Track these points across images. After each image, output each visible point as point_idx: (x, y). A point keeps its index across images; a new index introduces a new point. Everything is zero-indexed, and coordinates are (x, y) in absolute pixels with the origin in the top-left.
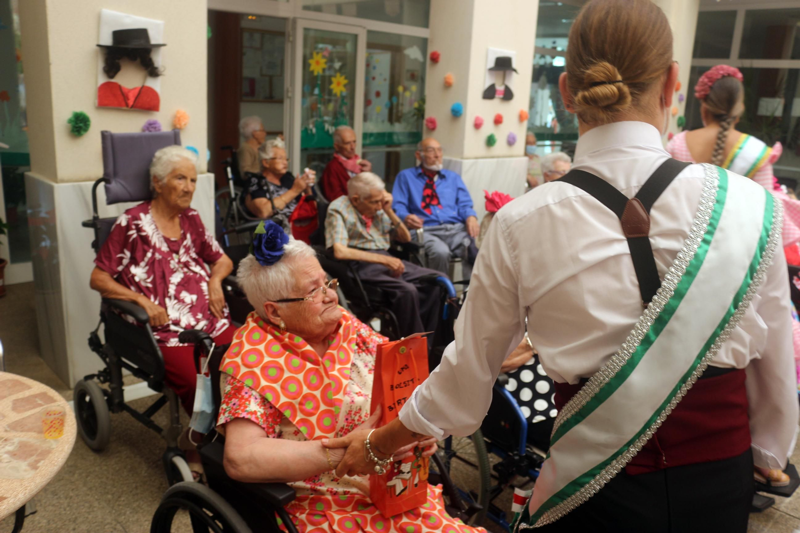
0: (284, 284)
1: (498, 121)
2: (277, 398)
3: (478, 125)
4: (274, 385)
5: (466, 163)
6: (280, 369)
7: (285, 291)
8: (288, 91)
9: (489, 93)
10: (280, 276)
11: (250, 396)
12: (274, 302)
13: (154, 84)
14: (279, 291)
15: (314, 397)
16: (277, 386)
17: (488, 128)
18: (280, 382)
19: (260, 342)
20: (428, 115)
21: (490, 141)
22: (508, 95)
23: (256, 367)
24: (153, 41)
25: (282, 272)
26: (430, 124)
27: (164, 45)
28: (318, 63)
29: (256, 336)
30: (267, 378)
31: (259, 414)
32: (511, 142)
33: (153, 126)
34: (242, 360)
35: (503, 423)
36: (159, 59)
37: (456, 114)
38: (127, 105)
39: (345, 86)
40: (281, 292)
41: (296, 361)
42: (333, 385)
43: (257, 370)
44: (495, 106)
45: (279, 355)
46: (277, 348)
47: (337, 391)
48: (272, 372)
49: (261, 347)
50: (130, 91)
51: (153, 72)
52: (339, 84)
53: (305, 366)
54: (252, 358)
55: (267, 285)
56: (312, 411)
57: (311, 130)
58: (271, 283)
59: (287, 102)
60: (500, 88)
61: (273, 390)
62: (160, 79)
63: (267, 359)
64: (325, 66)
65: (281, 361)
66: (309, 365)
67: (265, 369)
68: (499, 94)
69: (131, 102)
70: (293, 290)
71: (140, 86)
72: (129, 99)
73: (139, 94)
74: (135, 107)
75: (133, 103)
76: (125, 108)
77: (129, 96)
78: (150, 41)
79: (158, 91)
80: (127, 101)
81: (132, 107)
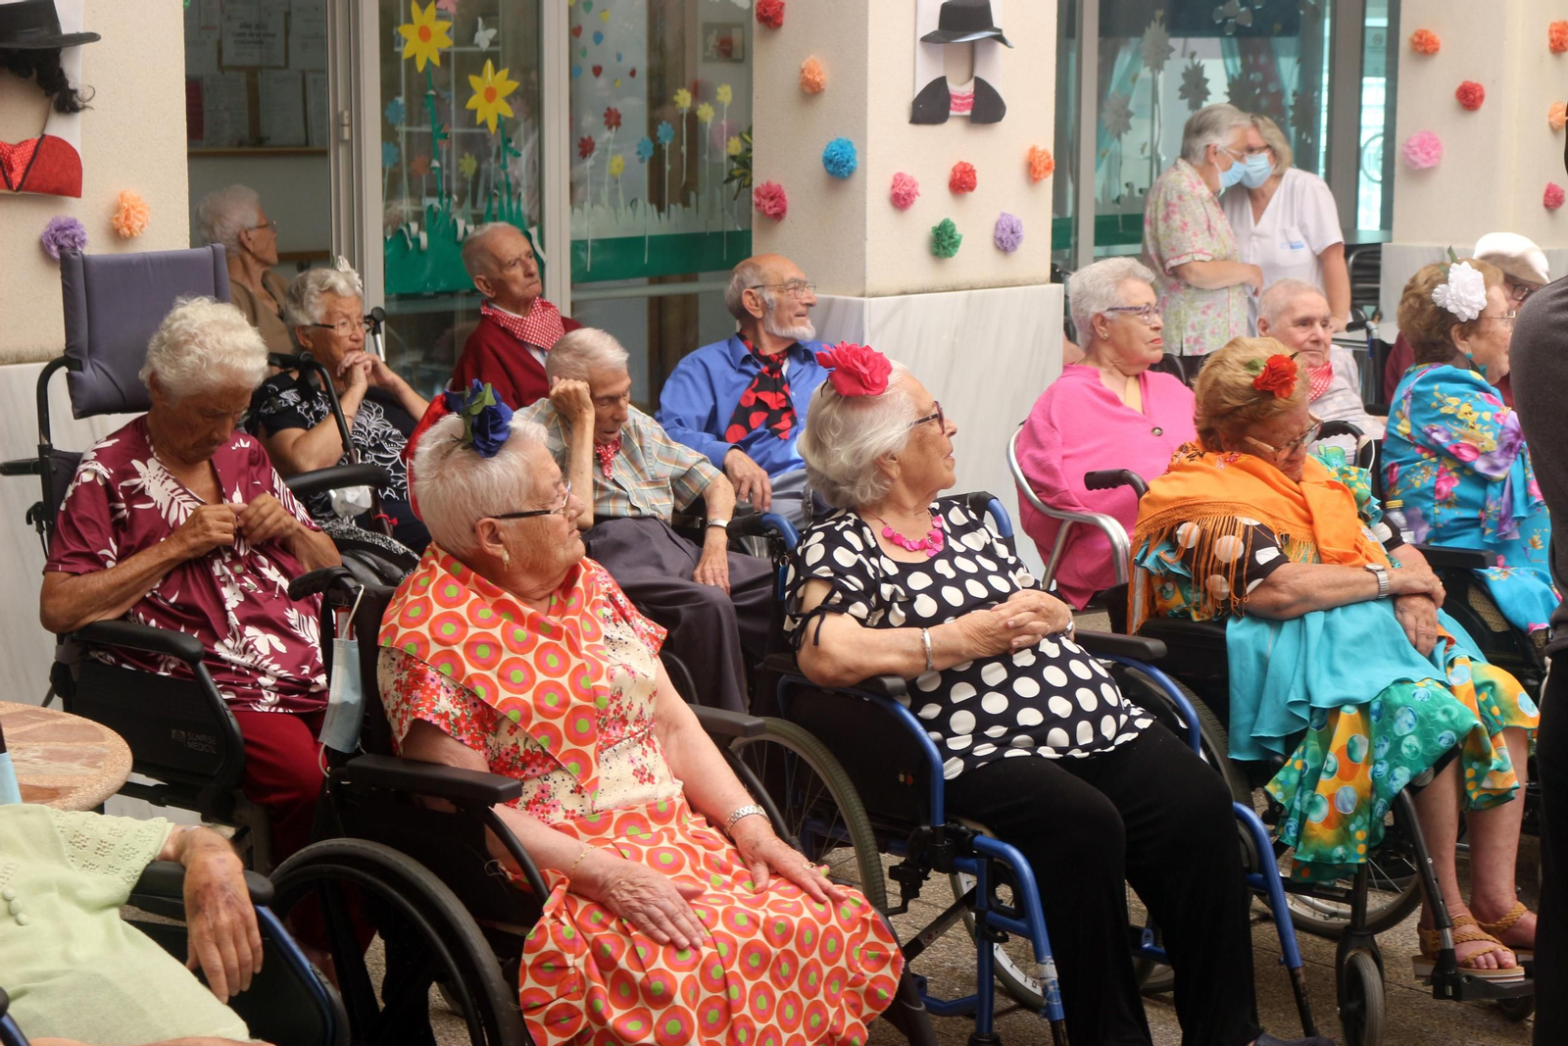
0: (517, 487)
1: (962, 182)
2: (494, 693)
3: (901, 199)
4: (487, 673)
5: (875, 311)
6: (496, 648)
7: (518, 499)
8: (340, 125)
9: (930, 107)
10: (511, 473)
11: (438, 687)
12: (496, 517)
13: (67, 130)
14: (508, 500)
15: (559, 686)
16: (492, 674)
17: (933, 205)
18: (497, 668)
19: (458, 602)
20: (759, 178)
21: (943, 241)
22: (987, 108)
23: (456, 644)
24: (67, 28)
25: (512, 466)
26: (767, 204)
27: (92, 37)
28: (425, 34)
29: (452, 590)
30: (475, 660)
31: (452, 717)
32: (1006, 241)
33: (68, 232)
34: (431, 630)
35: (902, 778)
36: (80, 69)
37: (839, 169)
38: (9, 186)
39: (509, 99)
40: (511, 500)
41: (521, 633)
42: (589, 667)
43: (459, 649)
44: (952, 140)
45: (493, 623)
46: (486, 613)
47: (597, 675)
48: (483, 652)
49: (462, 610)
50: (13, 149)
51: (66, 102)
52: (490, 94)
53: (535, 641)
54: (449, 629)
55: (488, 489)
56: (557, 710)
57: (417, 241)
58: (496, 486)
59: (339, 157)
60: (961, 88)
61: (485, 680)
62: (80, 116)
63: (472, 631)
64: (447, 43)
65: (497, 632)
66: (542, 639)
67: (470, 646)
68: (960, 107)
69: (16, 178)
70: (530, 498)
71: (35, 136)
72: (14, 169)
73: (34, 156)
74: (26, 189)
75: (22, 179)
76: (4, 190)
77: (13, 163)
78: (59, 29)
79: (77, 146)
80: (9, 174)
81: (20, 189)
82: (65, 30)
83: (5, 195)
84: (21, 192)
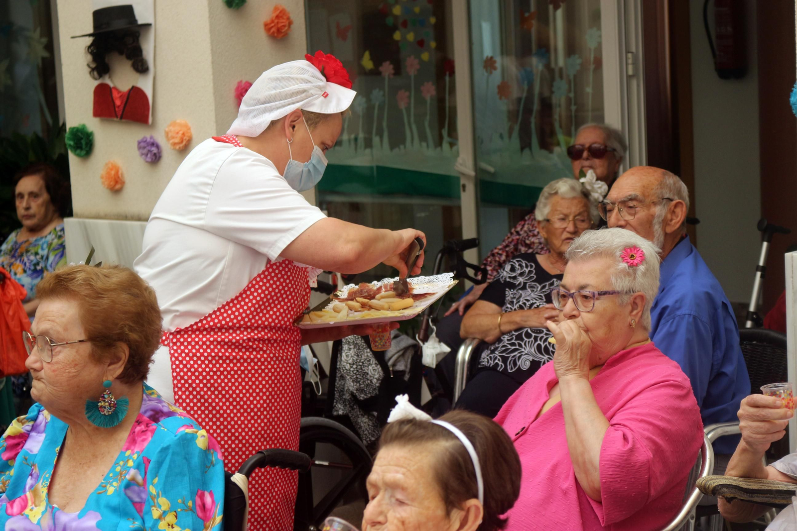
69: (120, 111)
71: (130, 87)
72: (119, 107)
73: (128, 99)
74: (126, 118)
75: (123, 112)
76: (115, 119)
77: (118, 103)
78: (136, 21)
79: (149, 93)
80: (117, 109)
81: (121, 118)
82: (140, 22)
83: (116, 122)
84: (123, 120)
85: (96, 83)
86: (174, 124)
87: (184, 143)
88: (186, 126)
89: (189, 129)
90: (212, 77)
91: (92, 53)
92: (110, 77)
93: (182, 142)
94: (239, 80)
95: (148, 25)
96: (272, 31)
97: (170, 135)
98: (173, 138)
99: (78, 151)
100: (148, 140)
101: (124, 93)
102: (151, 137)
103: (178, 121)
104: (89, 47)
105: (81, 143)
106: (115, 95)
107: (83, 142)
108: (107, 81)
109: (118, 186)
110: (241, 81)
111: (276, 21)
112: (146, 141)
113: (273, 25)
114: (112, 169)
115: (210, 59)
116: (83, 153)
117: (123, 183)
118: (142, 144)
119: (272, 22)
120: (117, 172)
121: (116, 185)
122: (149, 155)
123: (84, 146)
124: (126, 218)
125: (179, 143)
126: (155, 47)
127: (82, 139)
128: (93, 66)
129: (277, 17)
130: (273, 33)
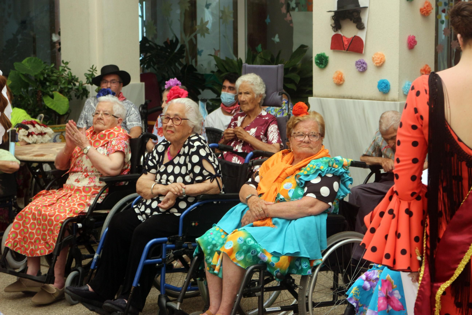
27: (367, 7)
71: (353, 36)
72: (346, 45)
73: (351, 42)
74: (349, 51)
75: (348, 48)
76: (344, 51)
77: (346, 43)
78: (359, 5)
79: (364, 39)
80: (345, 46)
81: (347, 50)
82: (361, 6)
83: (344, 52)
84: (348, 52)
85: (333, 33)
86: (377, 54)
87: (382, 63)
88: (383, 55)
89: (384, 56)
90: (399, 33)
91: (333, 19)
92: (341, 31)
93: (381, 62)
94: (409, 35)
95: (365, 8)
96: (424, 12)
97: (375, 59)
98: (376, 60)
99: (321, 66)
100: (362, 61)
101: (349, 39)
102: (363, 60)
103: (379, 53)
104: (333, 16)
105: (323, 62)
106: (344, 39)
107: (324, 61)
108: (339, 32)
109: (341, 83)
110: (410, 35)
111: (427, 8)
112: (360, 61)
113: (425, 10)
114: (339, 74)
115: (398, 24)
116: (323, 66)
117: (344, 81)
118: (359, 63)
119: (425, 8)
120: (342, 76)
121: (340, 82)
122: (362, 68)
123: (324, 63)
124: (344, 97)
125: (379, 63)
126: (368, 18)
127: (323, 59)
128: (334, 25)
129: (427, 6)
130: (425, 14)
